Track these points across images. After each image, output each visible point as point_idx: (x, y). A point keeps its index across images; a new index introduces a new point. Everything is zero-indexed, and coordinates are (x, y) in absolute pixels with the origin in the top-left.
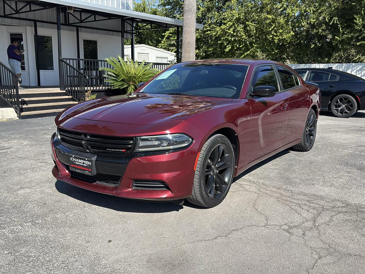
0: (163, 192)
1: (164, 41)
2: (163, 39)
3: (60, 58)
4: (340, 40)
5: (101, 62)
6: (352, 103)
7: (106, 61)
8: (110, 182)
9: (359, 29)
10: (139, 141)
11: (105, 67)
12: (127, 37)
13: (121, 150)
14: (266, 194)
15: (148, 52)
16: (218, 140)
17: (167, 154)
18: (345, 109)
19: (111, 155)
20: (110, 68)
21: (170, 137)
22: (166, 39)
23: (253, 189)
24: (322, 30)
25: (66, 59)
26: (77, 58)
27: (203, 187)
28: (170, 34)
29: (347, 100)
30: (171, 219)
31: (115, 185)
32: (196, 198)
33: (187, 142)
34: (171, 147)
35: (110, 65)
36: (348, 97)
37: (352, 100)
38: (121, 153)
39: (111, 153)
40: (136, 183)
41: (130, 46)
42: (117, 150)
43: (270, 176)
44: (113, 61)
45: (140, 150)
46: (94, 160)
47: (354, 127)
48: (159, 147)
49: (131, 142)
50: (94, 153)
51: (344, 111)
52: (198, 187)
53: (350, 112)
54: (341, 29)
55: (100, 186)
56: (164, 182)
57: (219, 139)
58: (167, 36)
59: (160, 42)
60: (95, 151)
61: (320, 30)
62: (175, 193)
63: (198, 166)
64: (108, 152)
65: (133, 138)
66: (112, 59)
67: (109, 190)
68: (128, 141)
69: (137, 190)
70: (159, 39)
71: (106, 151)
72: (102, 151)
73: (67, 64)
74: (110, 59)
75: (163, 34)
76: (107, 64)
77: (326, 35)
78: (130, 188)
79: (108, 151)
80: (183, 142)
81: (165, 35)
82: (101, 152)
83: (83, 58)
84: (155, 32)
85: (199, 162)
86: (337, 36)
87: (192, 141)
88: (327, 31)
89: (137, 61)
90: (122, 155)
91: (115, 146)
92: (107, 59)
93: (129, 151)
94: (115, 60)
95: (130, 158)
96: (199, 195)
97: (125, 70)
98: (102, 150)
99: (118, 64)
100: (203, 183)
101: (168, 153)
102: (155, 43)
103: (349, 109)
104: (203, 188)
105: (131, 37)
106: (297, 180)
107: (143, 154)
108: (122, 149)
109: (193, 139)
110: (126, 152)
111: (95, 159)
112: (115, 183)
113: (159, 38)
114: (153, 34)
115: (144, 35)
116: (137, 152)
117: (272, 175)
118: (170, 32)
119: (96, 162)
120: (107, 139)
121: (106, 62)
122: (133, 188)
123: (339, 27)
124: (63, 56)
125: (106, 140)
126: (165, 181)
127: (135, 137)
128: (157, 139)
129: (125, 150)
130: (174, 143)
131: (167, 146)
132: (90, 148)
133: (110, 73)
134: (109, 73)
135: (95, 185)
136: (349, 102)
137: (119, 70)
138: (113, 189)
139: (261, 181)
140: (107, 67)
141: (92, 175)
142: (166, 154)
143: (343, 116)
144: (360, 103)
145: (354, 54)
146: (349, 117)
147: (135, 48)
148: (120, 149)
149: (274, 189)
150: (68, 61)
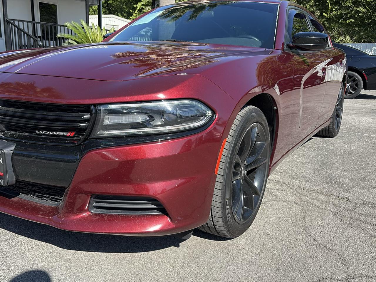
0: (153, 219)
1: (136, 14)
2: (135, 11)
3: (6, 18)
4: (327, 17)
5: (60, 27)
6: (357, 82)
7: (66, 26)
8: (46, 197)
9: (349, 5)
10: (102, 114)
11: (64, 33)
12: (93, 2)
13: (65, 133)
14: (314, 205)
15: (118, 24)
16: (252, 116)
17: (160, 143)
18: (350, 89)
19: (45, 143)
20: (72, 34)
21: (168, 106)
22: (138, 11)
23: (290, 197)
24: (310, 5)
25: (14, 20)
26: (31, 20)
27: (227, 205)
28: (142, 6)
29: (352, 79)
30: (168, 266)
31: (56, 203)
32: (214, 225)
33: (203, 119)
34: (167, 128)
35: (71, 31)
36: (354, 75)
37: (358, 78)
38: (66, 140)
39: (44, 140)
40: (97, 202)
41: (97, 16)
42: (57, 133)
43: (305, 174)
44: (75, 27)
45: (107, 133)
46: (8, 154)
47: (365, 109)
48: (145, 127)
49: (85, 117)
50: (10, 140)
51: (348, 91)
52: (219, 205)
53: (355, 93)
54: (330, 5)
55: (25, 205)
56: (155, 200)
57: (254, 114)
58: (140, 8)
59: (132, 15)
60: (13, 135)
61: (308, 6)
62: (178, 220)
63: (221, 165)
64: (39, 138)
65: (90, 108)
66: (73, 24)
67: (42, 215)
68: (80, 113)
69: (99, 215)
70: (130, 12)
71: (36, 136)
72: (26, 134)
73: (15, 26)
74: (71, 23)
75: (135, 6)
76: (68, 29)
77: (314, 11)
78: (85, 211)
79: (38, 134)
80: (195, 118)
81: (137, 7)
82: (25, 138)
83: (39, 21)
84: (126, 4)
85: (223, 159)
86: (325, 13)
87: (213, 116)
88: (315, 7)
89: (104, 28)
90: (68, 143)
91: (52, 124)
92: (68, 24)
93: (83, 135)
94: (77, 25)
95: (85, 150)
96: (220, 220)
97: (90, 38)
98: (27, 132)
99: (81, 31)
100: (228, 198)
101: (161, 141)
102: (126, 16)
103: (354, 89)
104: (228, 207)
105: (98, 3)
106: (346, 180)
107: (112, 142)
108: (66, 131)
109: (214, 112)
110: (75, 138)
111: (12, 152)
112: (56, 199)
113: (130, 10)
114: (123, 5)
115: (113, 7)
116: (99, 138)
117: (306, 172)
118: (143, 3)
119: (15, 157)
120: (35, 110)
121: (67, 28)
122: (92, 211)
123: (328, 2)
124: (10, 16)
125: (34, 112)
126: (157, 196)
127: (95, 105)
128: (142, 111)
129: (73, 133)
130: (176, 120)
131: (162, 125)
132: (4, 129)
133: (72, 41)
134: (70, 41)
135: (16, 203)
136: (354, 80)
137: (82, 37)
138: (50, 213)
139: (296, 182)
140: (68, 33)
141: (6, 184)
142: (158, 142)
143: (346, 97)
144: (367, 81)
145: (337, 35)
146: (353, 99)
147: (102, 19)
148: (63, 131)
149: (321, 197)
150: (16, 23)
